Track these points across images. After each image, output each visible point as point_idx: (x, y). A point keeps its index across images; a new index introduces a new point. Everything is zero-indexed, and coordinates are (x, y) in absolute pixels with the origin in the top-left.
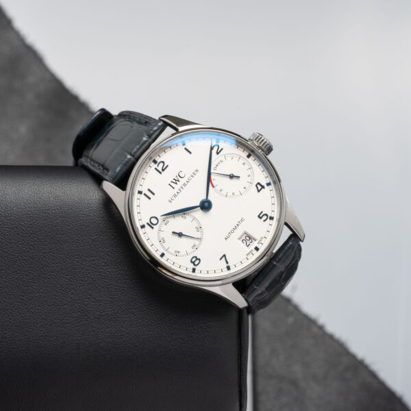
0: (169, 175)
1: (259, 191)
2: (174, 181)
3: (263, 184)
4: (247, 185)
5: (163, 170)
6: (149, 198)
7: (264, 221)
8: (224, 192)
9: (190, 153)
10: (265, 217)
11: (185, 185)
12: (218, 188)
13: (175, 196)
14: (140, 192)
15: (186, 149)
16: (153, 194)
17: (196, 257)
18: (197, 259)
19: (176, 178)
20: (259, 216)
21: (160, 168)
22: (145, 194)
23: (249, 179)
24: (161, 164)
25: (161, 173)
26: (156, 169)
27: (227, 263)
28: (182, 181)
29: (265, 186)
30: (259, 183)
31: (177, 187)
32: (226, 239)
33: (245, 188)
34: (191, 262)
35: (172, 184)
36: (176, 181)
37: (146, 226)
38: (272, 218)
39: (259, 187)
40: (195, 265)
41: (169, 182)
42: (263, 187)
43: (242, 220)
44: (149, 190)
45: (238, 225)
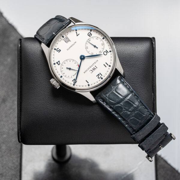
0: (96, 72)
1: (59, 61)
2: (95, 69)
3: (57, 64)
4: (64, 64)
5: (99, 74)
6: (106, 63)
7: (58, 48)
8: (74, 62)
9: (86, 81)
10: (58, 50)
11: (90, 67)
12: (76, 64)
13: (95, 63)
14: (110, 66)
15: (88, 83)
16: (104, 65)
17: (90, 36)
18: (89, 35)
19: (94, 70)
20: (60, 51)
21: (100, 75)
22: (108, 65)
23: (62, 67)
24: (99, 77)
25: (100, 73)
26: (102, 75)
27: (76, 32)
28: (91, 69)
29: (56, 63)
30: (59, 65)
31: (94, 67)
32: (76, 42)
33: (65, 63)
34: (91, 34)
35: (96, 68)
36: (94, 69)
37: (109, 52)
38: (55, 49)
39: (59, 63)
40: (90, 33)
41: (97, 69)
42: (57, 63)
43: (68, 50)
44: (106, 67)
45: (70, 48)
